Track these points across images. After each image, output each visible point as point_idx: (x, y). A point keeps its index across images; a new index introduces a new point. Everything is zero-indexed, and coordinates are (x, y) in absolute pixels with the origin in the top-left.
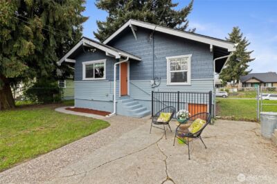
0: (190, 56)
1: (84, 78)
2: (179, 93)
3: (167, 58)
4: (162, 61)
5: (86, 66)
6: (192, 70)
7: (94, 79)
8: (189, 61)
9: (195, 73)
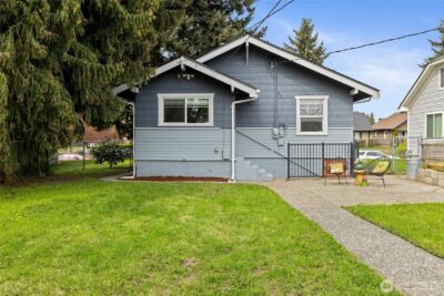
0: (327, 97)
1: (161, 122)
2: (323, 144)
3: (297, 98)
4: (289, 100)
5: (166, 100)
6: (329, 116)
7: (186, 124)
8: (325, 104)
9: (333, 119)
